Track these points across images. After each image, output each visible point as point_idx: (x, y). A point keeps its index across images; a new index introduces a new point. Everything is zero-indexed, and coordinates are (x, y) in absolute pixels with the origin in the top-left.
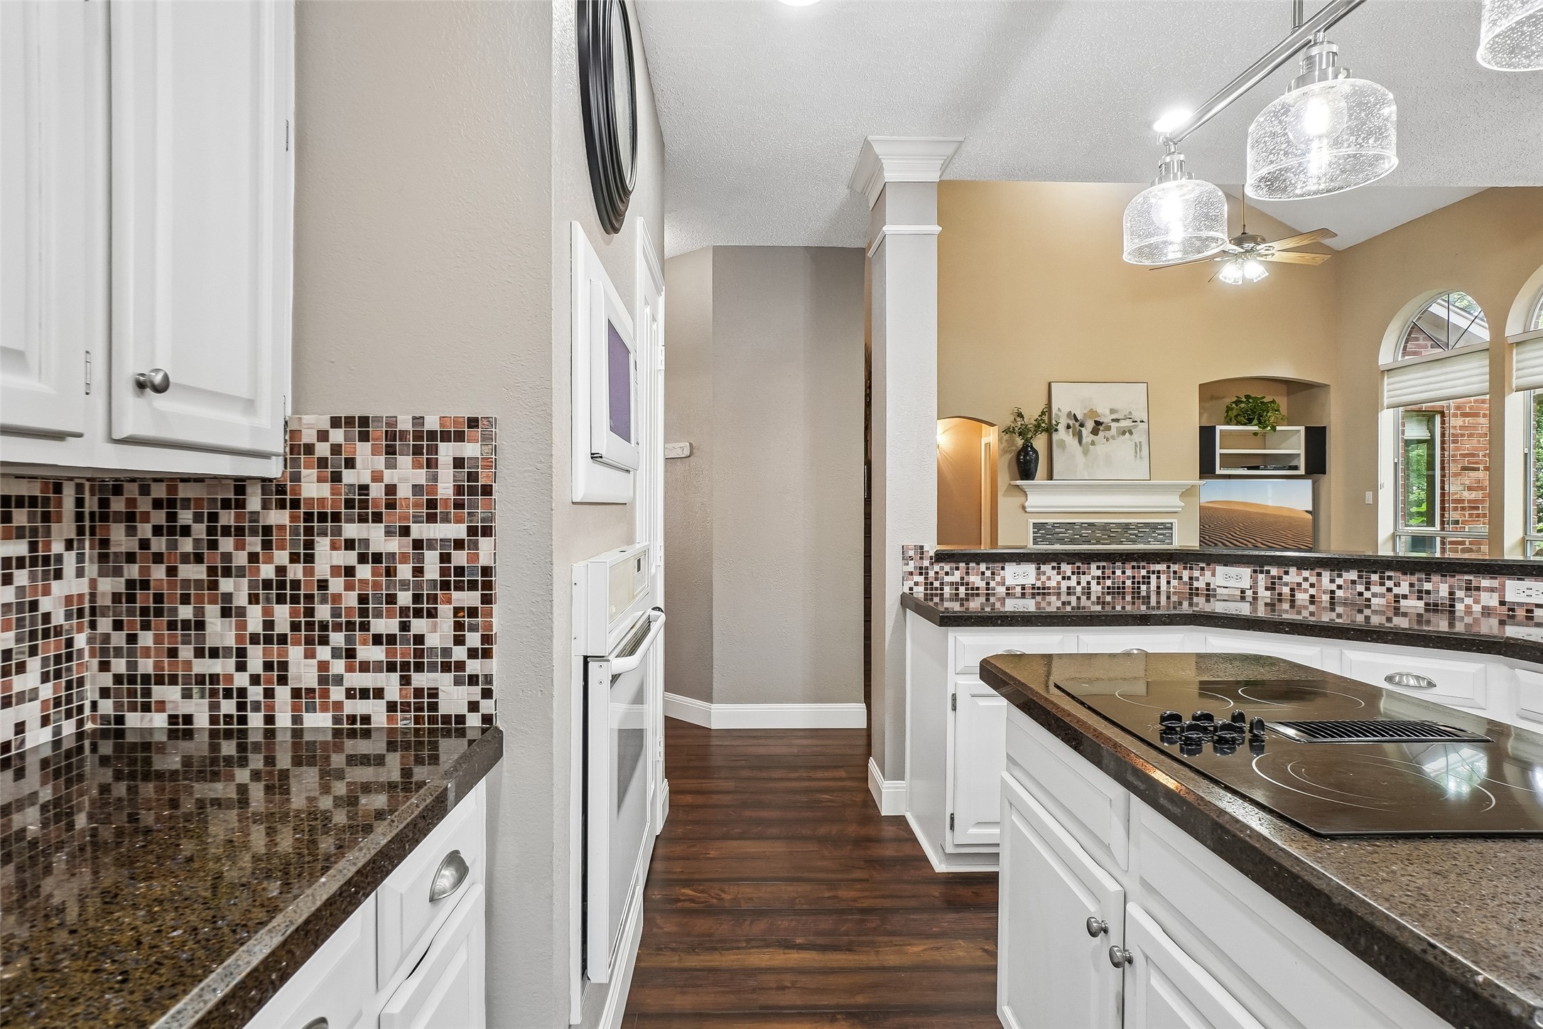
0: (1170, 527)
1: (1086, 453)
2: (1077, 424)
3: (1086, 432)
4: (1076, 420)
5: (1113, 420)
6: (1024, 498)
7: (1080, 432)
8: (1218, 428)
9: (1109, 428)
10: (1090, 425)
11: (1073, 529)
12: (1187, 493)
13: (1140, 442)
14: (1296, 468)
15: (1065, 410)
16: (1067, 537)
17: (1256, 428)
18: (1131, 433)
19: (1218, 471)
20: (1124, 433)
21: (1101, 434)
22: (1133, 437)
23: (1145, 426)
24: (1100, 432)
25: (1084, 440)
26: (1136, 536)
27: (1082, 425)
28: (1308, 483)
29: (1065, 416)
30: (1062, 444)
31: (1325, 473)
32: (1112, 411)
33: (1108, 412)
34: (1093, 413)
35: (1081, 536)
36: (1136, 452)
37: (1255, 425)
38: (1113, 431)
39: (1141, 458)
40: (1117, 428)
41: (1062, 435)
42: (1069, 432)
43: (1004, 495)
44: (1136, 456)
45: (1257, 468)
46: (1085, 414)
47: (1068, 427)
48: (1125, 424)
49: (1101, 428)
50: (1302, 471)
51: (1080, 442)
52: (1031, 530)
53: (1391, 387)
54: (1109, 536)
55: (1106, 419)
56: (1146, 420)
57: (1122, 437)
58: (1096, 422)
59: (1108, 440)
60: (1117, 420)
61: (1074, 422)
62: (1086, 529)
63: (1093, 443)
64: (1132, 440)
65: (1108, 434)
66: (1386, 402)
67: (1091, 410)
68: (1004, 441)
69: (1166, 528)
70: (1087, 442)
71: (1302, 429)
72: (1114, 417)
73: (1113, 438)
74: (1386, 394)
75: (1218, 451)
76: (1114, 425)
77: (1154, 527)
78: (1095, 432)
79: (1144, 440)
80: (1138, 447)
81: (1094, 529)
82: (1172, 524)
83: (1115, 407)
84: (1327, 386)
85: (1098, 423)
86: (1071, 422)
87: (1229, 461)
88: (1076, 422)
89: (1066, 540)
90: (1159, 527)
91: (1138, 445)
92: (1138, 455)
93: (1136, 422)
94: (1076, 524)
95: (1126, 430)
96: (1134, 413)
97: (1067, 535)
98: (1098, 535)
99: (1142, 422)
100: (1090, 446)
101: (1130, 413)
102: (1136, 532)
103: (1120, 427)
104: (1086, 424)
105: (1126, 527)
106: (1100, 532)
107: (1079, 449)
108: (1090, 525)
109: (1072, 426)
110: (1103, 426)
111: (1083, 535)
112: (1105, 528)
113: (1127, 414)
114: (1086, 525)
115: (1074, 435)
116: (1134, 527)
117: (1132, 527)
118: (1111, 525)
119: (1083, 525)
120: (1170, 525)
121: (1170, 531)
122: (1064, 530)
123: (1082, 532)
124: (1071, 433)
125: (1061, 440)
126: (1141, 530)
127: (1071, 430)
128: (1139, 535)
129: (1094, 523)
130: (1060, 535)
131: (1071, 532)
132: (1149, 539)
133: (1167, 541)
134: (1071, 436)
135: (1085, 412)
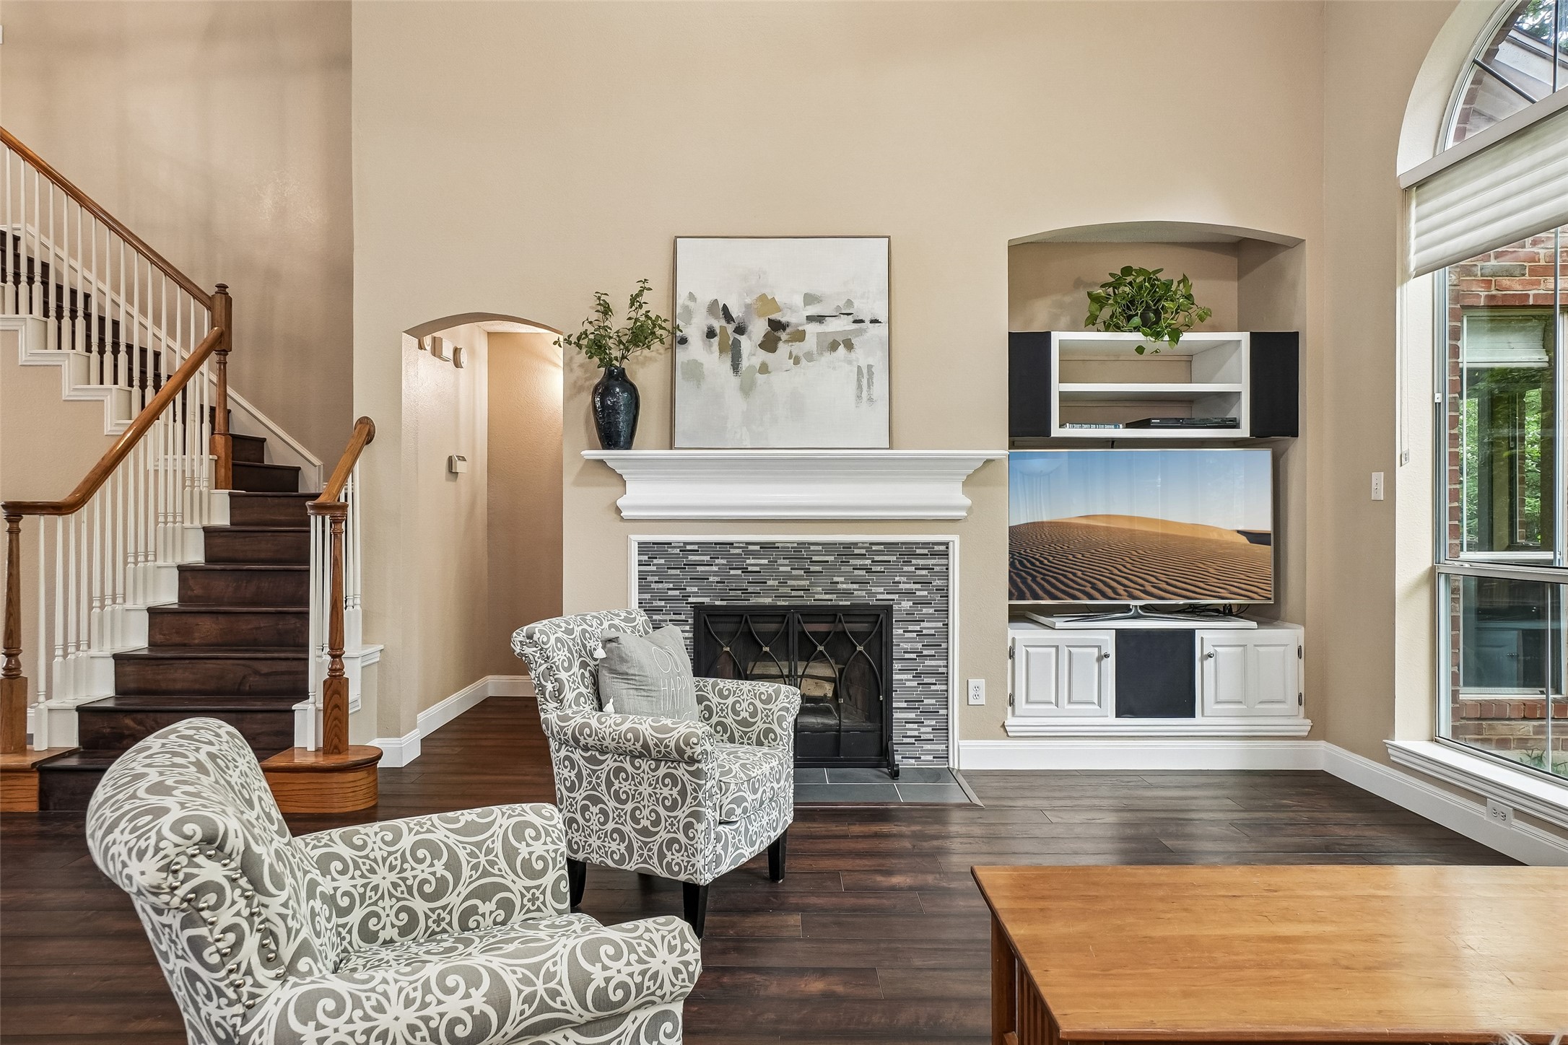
0: (941, 551)
1: (747, 389)
2: (730, 328)
3: (748, 345)
4: (728, 316)
5: (810, 319)
6: (621, 488)
7: (736, 344)
8: (1056, 337)
9: (800, 336)
10: (759, 328)
11: (729, 556)
12: (978, 476)
13: (870, 367)
14: (1234, 424)
15: (705, 298)
16: (715, 574)
17: (1137, 337)
18: (849, 345)
19: (1056, 431)
20: (834, 346)
21: (783, 348)
22: (853, 355)
23: (879, 331)
24: (781, 345)
25: (745, 363)
26: (869, 571)
27: (740, 330)
28: (1263, 457)
29: (704, 310)
30: (696, 372)
31: (1295, 434)
32: (809, 299)
33: (798, 300)
34: (766, 302)
35: (745, 571)
36: (860, 387)
37: (1137, 329)
38: (810, 343)
39: (870, 400)
40: (818, 334)
41: (697, 351)
42: (711, 346)
43: (577, 483)
44: (859, 397)
45: (1145, 424)
46: (748, 307)
47: (711, 334)
48: (838, 326)
49: (784, 336)
50: (1244, 431)
51: (736, 367)
52: (634, 557)
53: (1425, 224)
54: (807, 571)
55: (794, 317)
56: (883, 317)
57: (828, 357)
58: (771, 322)
59: (797, 361)
60: (820, 319)
61: (723, 323)
62: (755, 554)
63: (764, 369)
64: (850, 362)
65: (798, 348)
66: (1414, 260)
67: (763, 298)
68: (575, 366)
69: (934, 554)
70: (751, 367)
71: (1244, 337)
72: (813, 310)
73: (809, 357)
74: (1413, 244)
75: (1057, 387)
76: (812, 329)
77: (907, 552)
78: (769, 344)
79: (878, 360)
80: (864, 376)
81: (774, 553)
82: (946, 544)
83: (817, 289)
84: (1299, 240)
85: (776, 326)
86: (718, 324)
87: (1077, 407)
88: (728, 323)
89: (711, 579)
90: (918, 551)
91: (865, 371)
92: (865, 394)
93: (862, 321)
94: (735, 545)
95: (840, 339)
96: (856, 303)
97: (715, 568)
98: (782, 569)
99: (874, 321)
100: (758, 375)
101: (849, 303)
102: (868, 562)
103: (825, 334)
104: (750, 328)
105: (846, 551)
106: (787, 562)
107: (733, 381)
108: (766, 546)
109: (718, 331)
110: (788, 330)
111: (750, 569)
112: (798, 553)
113: (841, 304)
114: (757, 548)
115: (722, 350)
116: (863, 551)
117: (857, 551)
118: (812, 548)
119: (751, 548)
120: (943, 548)
121: (944, 562)
122: (708, 558)
123: (748, 561)
124: (716, 347)
125: (695, 361)
126: (877, 558)
127: (715, 341)
128: (874, 569)
129: (774, 543)
130: (699, 568)
131: (724, 562)
132: (897, 579)
133: (937, 583)
134: (717, 353)
135: (748, 301)
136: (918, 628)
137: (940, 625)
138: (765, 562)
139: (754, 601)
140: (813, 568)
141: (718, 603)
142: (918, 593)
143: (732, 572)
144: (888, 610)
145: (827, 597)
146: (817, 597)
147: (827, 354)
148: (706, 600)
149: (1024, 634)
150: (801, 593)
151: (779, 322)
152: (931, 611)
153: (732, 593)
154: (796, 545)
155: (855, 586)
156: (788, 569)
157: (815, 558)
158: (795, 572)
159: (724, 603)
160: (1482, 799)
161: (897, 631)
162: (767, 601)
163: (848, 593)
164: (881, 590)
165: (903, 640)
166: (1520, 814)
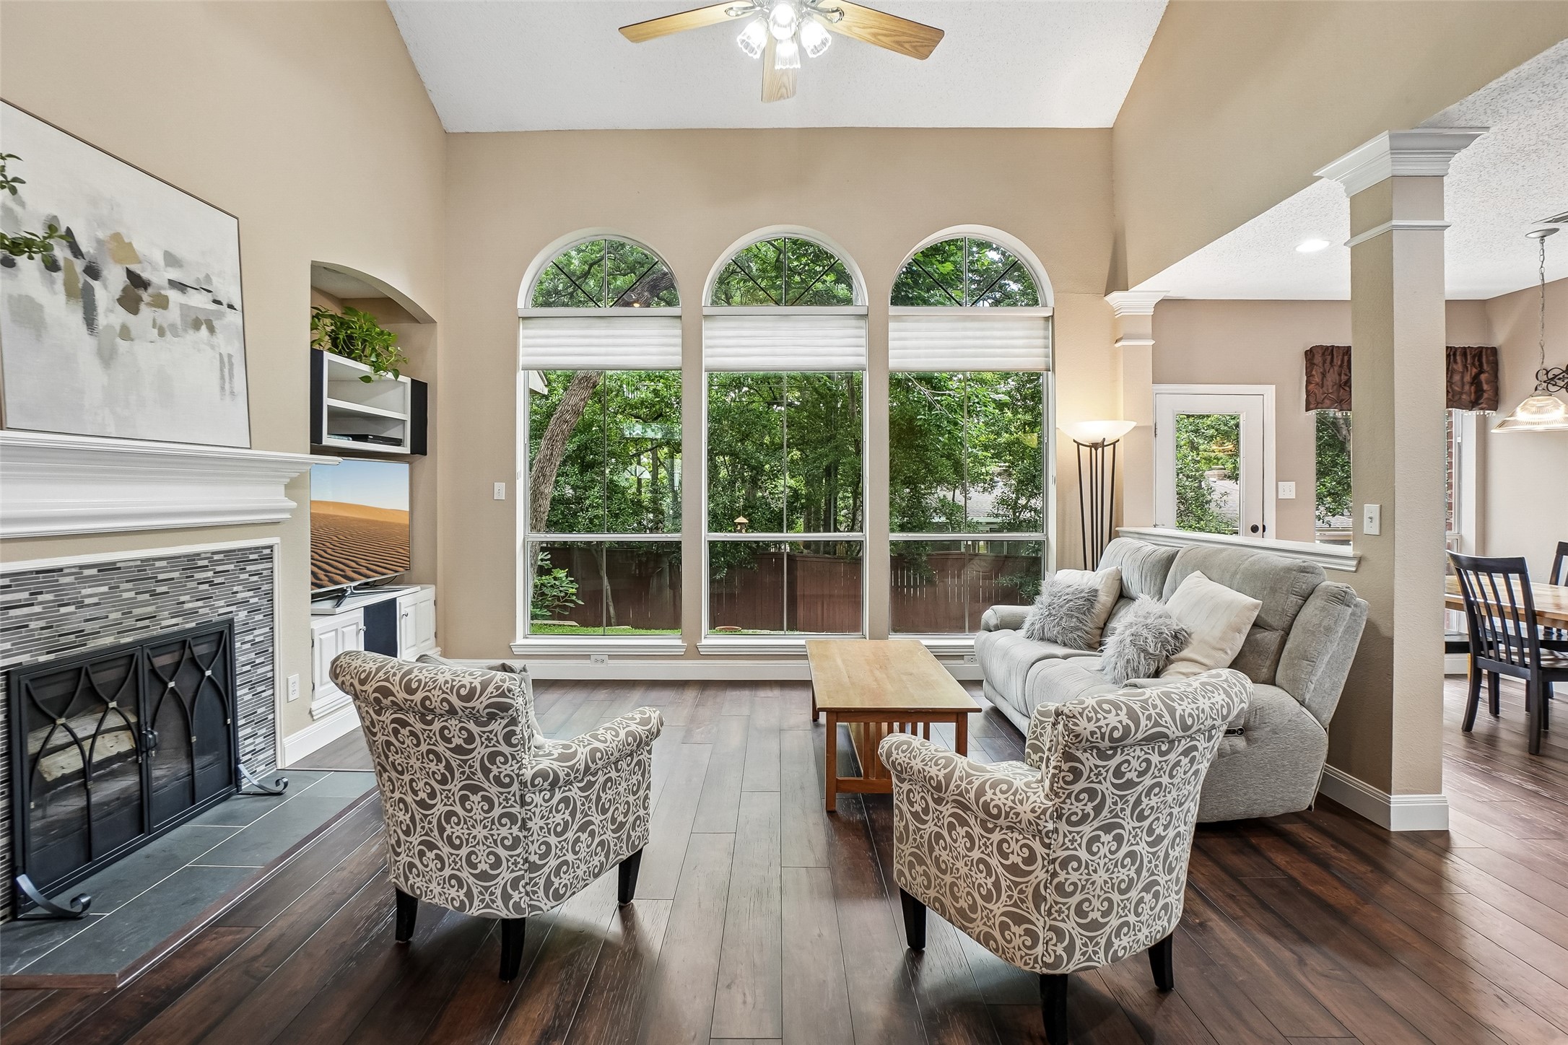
0: (266, 555)
1: (107, 357)
2: (79, 265)
3: (103, 295)
4: (73, 246)
5: (173, 284)
7: (89, 291)
8: (326, 357)
9: (160, 302)
10: (115, 278)
11: (56, 589)
12: (295, 480)
13: (229, 354)
14: (398, 442)
15: (42, 210)
16: (37, 616)
17: (367, 368)
18: (211, 329)
19: (325, 440)
20: (196, 325)
21: (145, 311)
22: (215, 340)
23: (234, 318)
24: (143, 307)
25: (102, 320)
26: (211, 583)
27: (93, 272)
28: (404, 468)
30: (33, 315)
31: (425, 455)
32: (172, 260)
33: (159, 258)
34: (119, 244)
35: (80, 605)
36: (222, 378)
37: (367, 362)
38: (173, 315)
39: (232, 393)
40: (181, 306)
41: (31, 284)
42: (53, 282)
44: (223, 388)
45: (363, 438)
46: (99, 243)
47: (53, 265)
48: (199, 301)
49: (145, 296)
50: (406, 449)
51: (90, 320)
53: (530, 341)
54: (153, 594)
55: (158, 276)
56: (238, 306)
57: (191, 336)
58: (131, 274)
59: (162, 333)
60: (181, 287)
61: (69, 254)
62: (91, 581)
63: (125, 333)
64: (213, 347)
65: (160, 316)
66: (522, 360)
67: (117, 237)
69: (263, 559)
70: (109, 327)
71: (409, 382)
72: (175, 274)
73: (174, 330)
74: (521, 351)
75: (326, 401)
76: (173, 295)
77: (241, 557)
78: (130, 301)
79: (235, 349)
80: (225, 364)
81: (115, 576)
82: (271, 547)
83: (180, 251)
84: (434, 322)
85: (137, 281)
86: (61, 253)
87: (335, 420)
88: (76, 256)
89: (33, 625)
90: (252, 557)
91: (226, 360)
92: (227, 386)
93: (219, 303)
94: (66, 571)
95: (202, 317)
96: (214, 279)
97: (37, 609)
98: (126, 595)
99: (231, 307)
100: (118, 340)
101: (208, 278)
102: (210, 574)
103: (189, 307)
104: (105, 273)
105: (190, 564)
106: (130, 585)
107: (87, 343)
108: (107, 569)
109: (61, 263)
110: (150, 290)
111: (87, 601)
112: (142, 573)
113: (201, 276)
114: (94, 571)
115: (70, 293)
116: (205, 563)
117: (201, 563)
118: (158, 564)
119: (87, 572)
120: (268, 551)
121: (269, 565)
122: (25, 595)
123: (85, 592)
124: (60, 286)
125: (30, 300)
126: (219, 568)
127: (59, 276)
128: (217, 580)
129: (114, 563)
130: (12, 613)
131: (49, 597)
132: (235, 589)
133: (265, 587)
134: (62, 297)
135: (101, 235)
136: (251, 637)
137: (267, 629)
138: (105, 589)
139: (93, 644)
140: (159, 590)
141: (42, 659)
142: (252, 601)
143: (63, 610)
144: (230, 623)
145: (174, 621)
146: (165, 623)
147: (191, 332)
148: (25, 659)
149: (318, 624)
150: (146, 623)
151: (139, 277)
152: (261, 617)
153: (63, 640)
154: (139, 563)
155: (200, 603)
156: (132, 594)
157: (161, 577)
158: (140, 597)
159: (51, 657)
160: (588, 657)
161: (238, 645)
162: (108, 641)
163: (194, 612)
164: (222, 603)
165: (243, 653)
166: (611, 657)
